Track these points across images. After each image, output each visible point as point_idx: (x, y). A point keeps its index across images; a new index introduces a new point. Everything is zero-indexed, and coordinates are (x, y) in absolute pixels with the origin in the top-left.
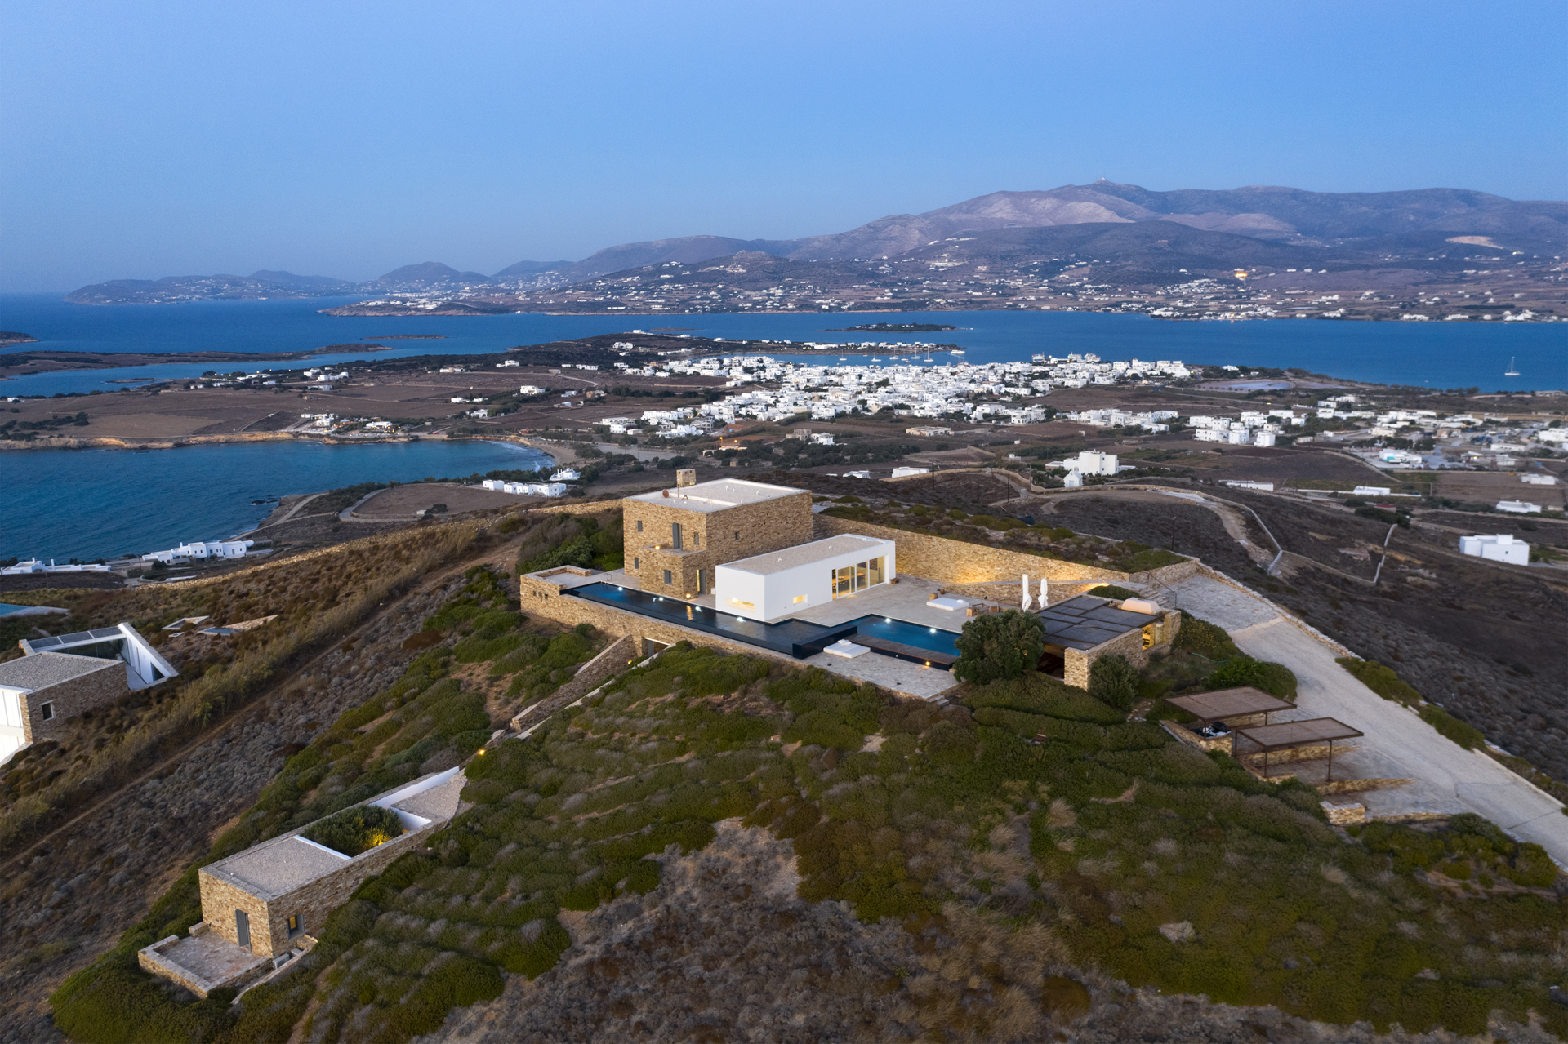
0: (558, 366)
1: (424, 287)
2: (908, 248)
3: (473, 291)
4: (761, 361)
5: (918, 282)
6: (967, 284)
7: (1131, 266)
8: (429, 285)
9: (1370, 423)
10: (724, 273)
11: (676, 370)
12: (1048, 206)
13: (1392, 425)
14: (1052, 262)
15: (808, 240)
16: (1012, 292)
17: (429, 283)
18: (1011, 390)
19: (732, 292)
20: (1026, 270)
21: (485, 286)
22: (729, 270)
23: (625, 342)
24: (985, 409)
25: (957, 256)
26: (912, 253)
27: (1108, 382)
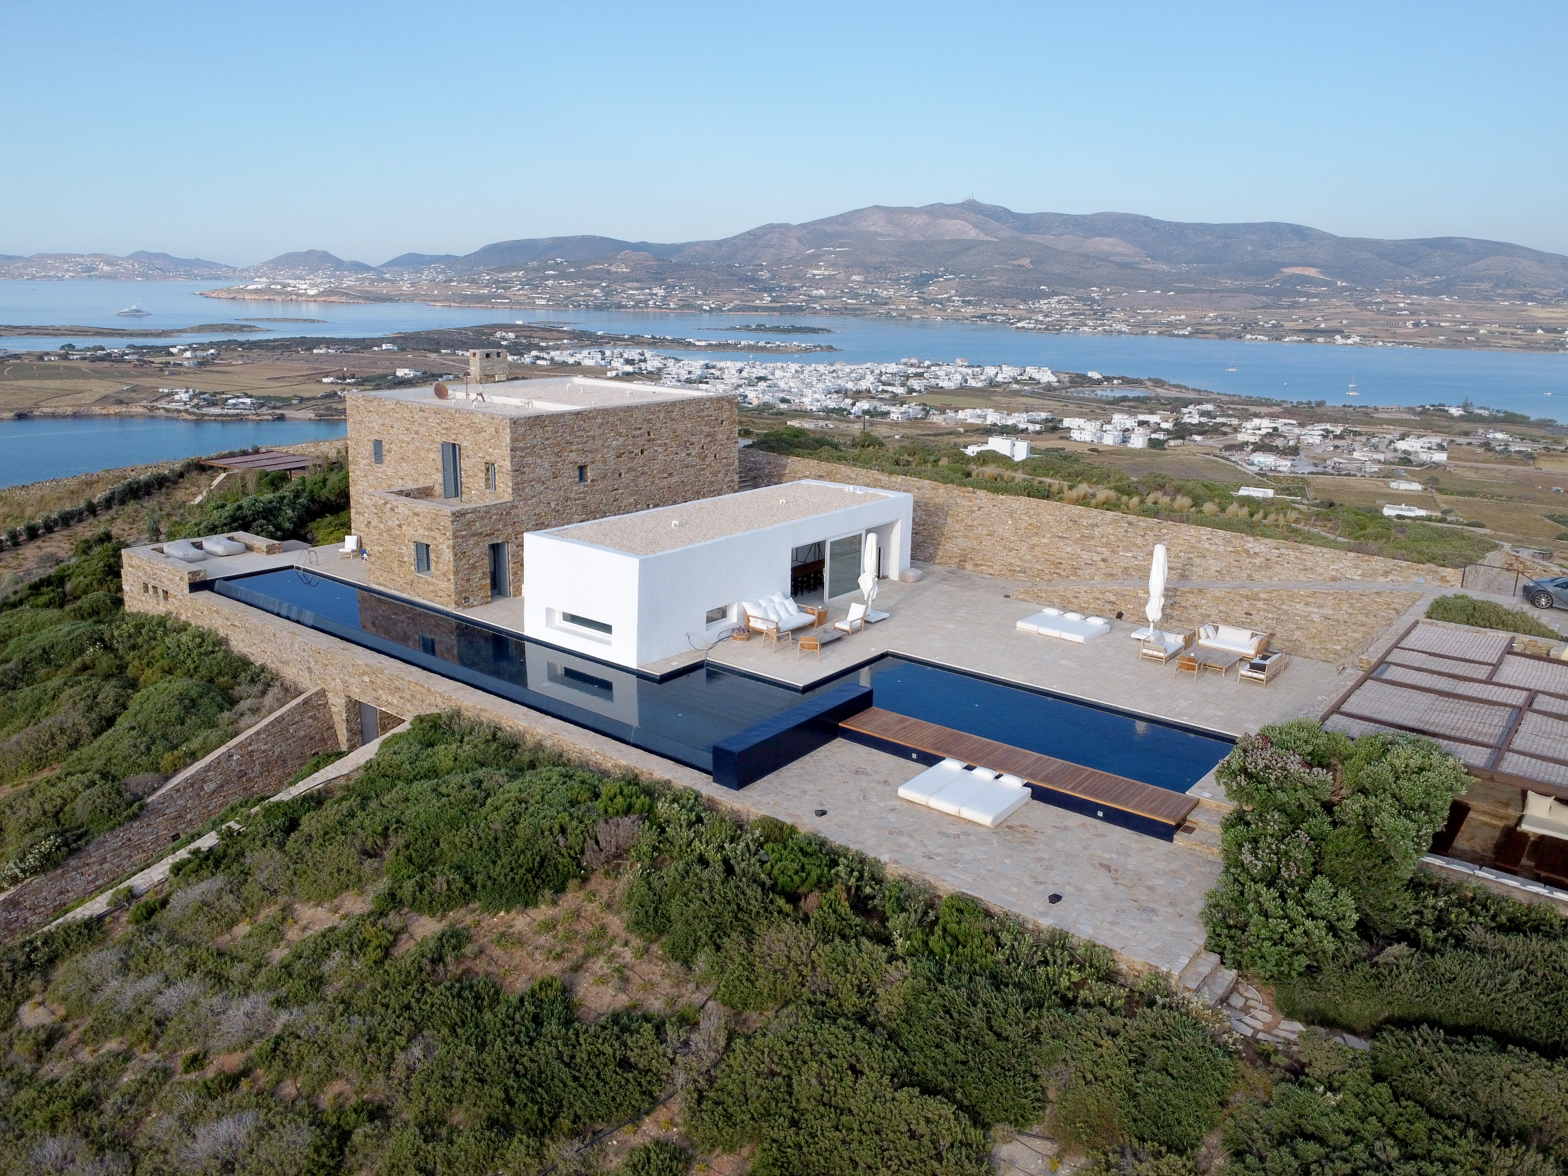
0: (437, 351)
1: (309, 274)
2: (786, 255)
3: (357, 280)
4: (642, 354)
5: (795, 288)
6: (843, 291)
7: (995, 282)
8: (313, 273)
9: (1236, 430)
10: (609, 271)
11: (556, 358)
12: (919, 222)
13: (1257, 432)
14: (922, 275)
15: (690, 245)
16: (884, 301)
17: (313, 270)
18: (890, 388)
19: (616, 290)
20: (896, 281)
21: (370, 275)
22: (613, 269)
23: (507, 332)
24: (864, 405)
25: (833, 265)
26: (790, 260)
27: (980, 385)
